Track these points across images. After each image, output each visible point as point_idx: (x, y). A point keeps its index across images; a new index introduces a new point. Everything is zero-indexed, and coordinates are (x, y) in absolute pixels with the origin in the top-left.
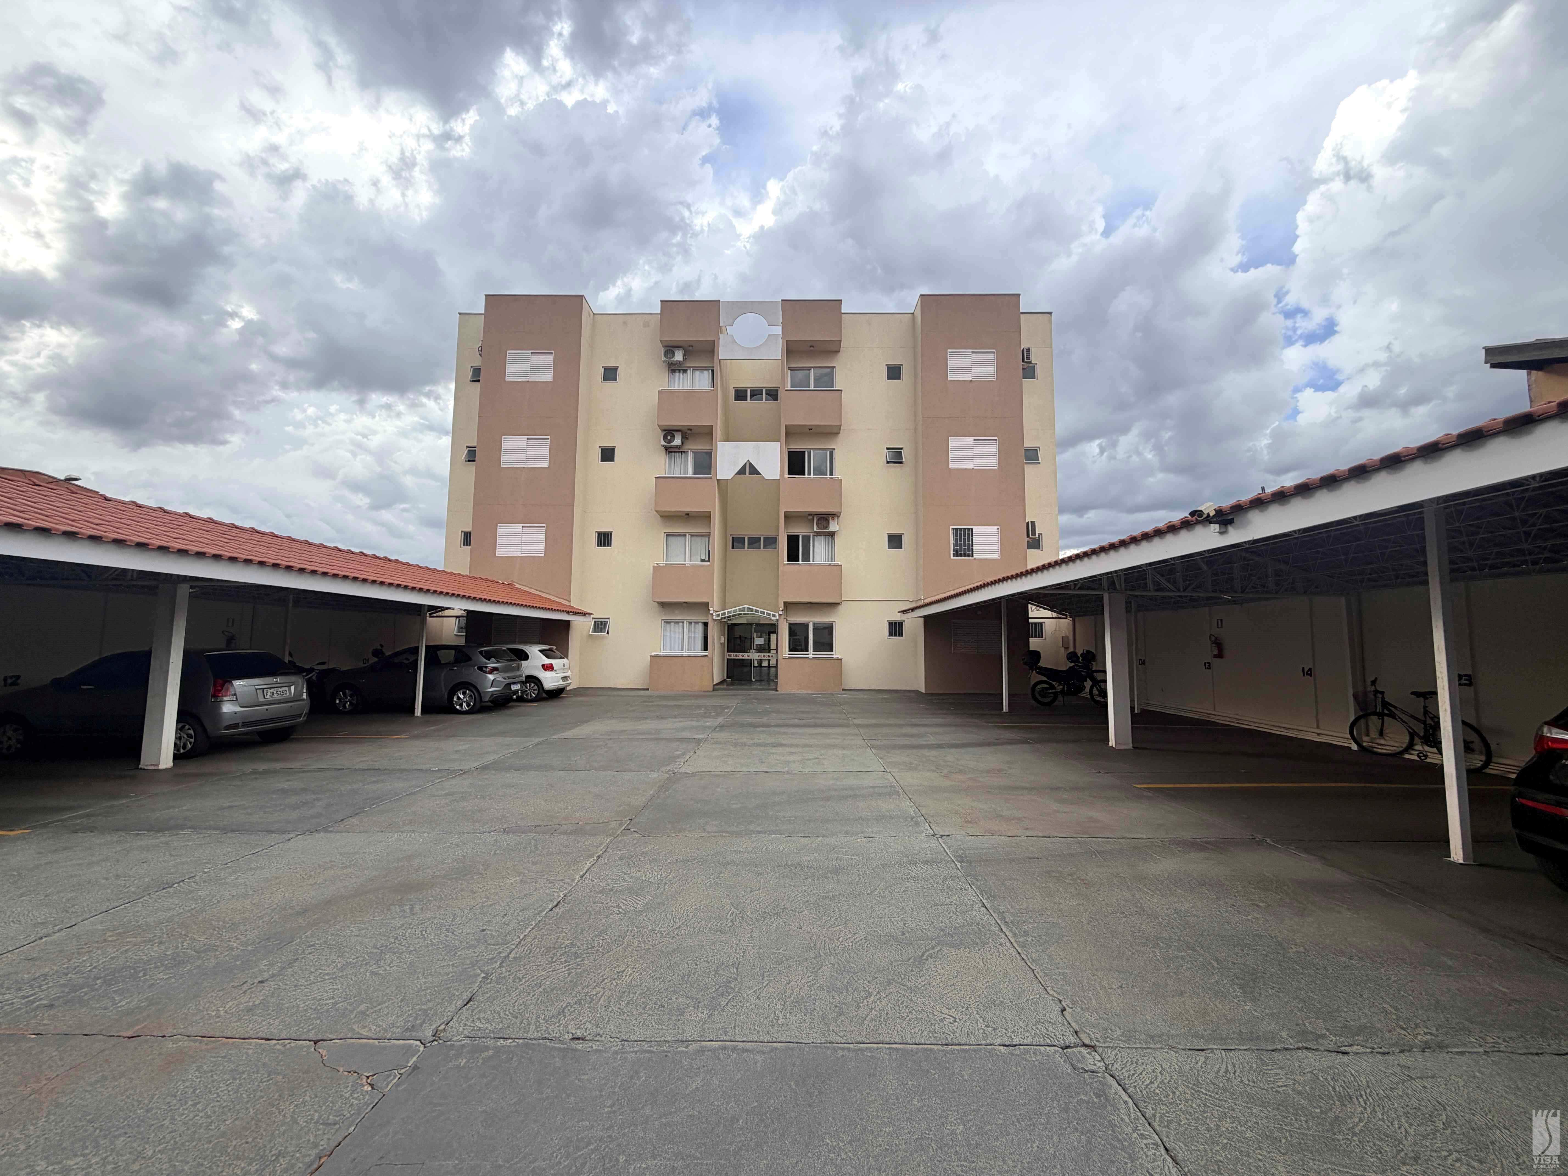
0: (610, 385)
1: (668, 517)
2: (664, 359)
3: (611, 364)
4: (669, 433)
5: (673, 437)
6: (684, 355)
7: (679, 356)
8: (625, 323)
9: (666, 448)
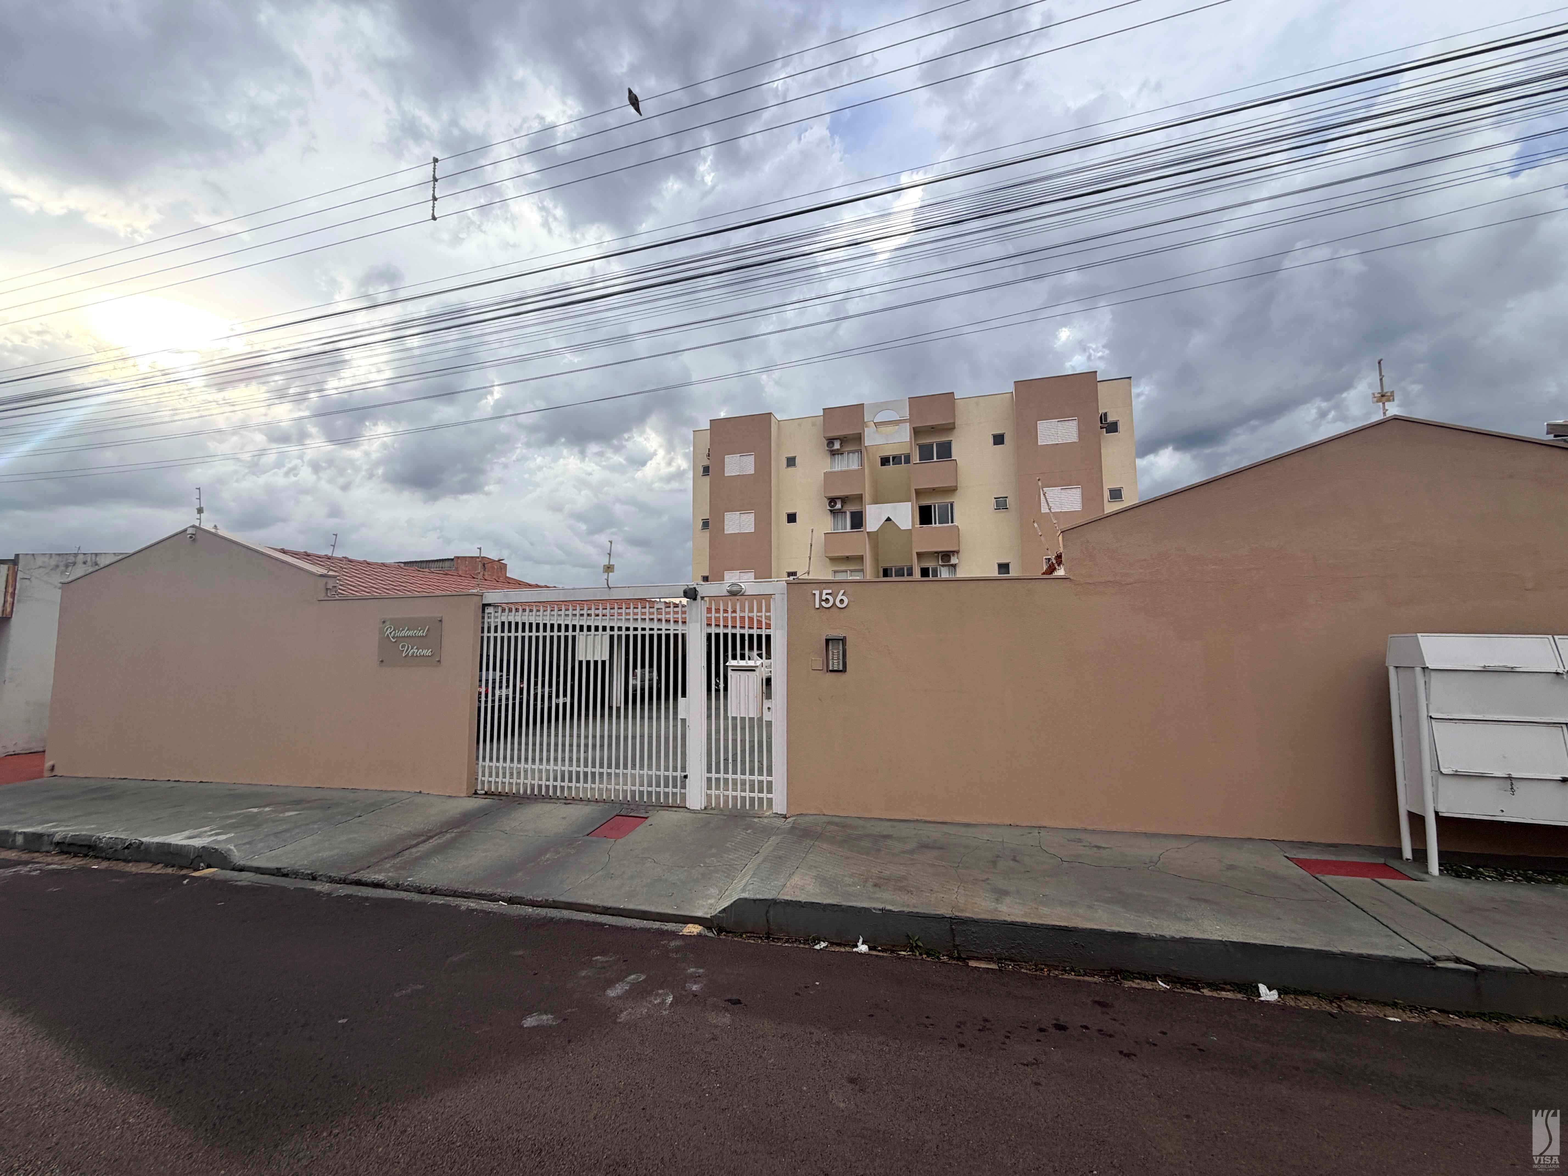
0: (791, 470)
1: (834, 560)
2: (827, 448)
3: (791, 455)
4: (832, 501)
5: (836, 504)
6: (841, 445)
7: (837, 446)
8: (800, 425)
9: (831, 511)
